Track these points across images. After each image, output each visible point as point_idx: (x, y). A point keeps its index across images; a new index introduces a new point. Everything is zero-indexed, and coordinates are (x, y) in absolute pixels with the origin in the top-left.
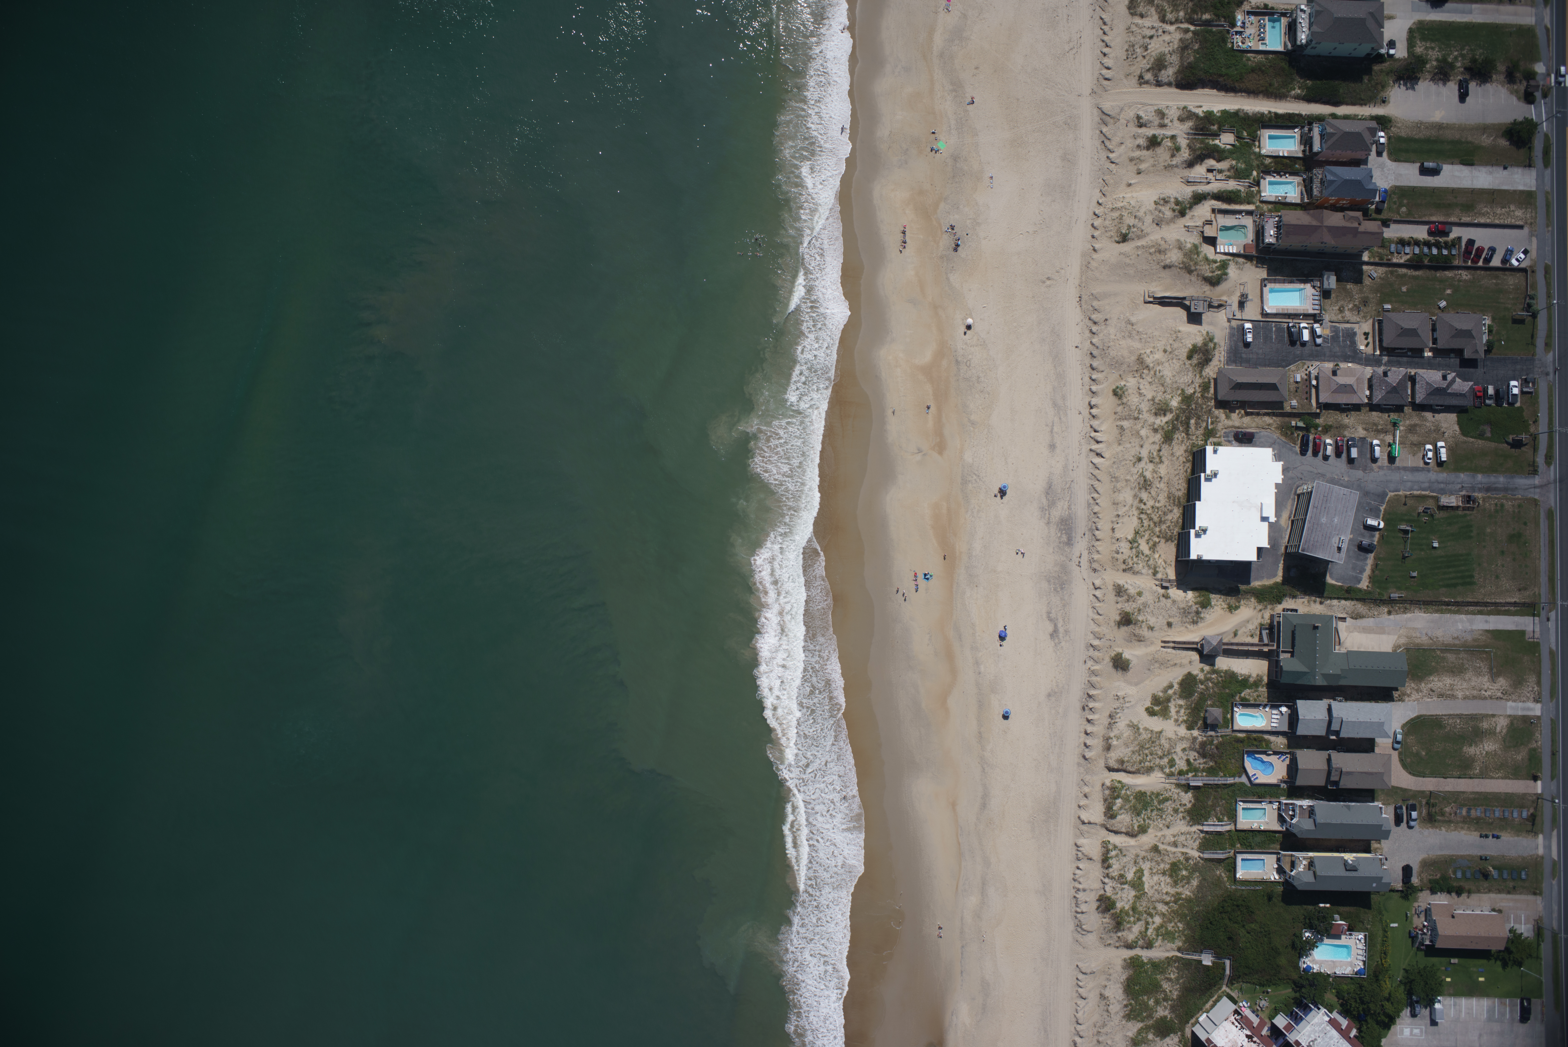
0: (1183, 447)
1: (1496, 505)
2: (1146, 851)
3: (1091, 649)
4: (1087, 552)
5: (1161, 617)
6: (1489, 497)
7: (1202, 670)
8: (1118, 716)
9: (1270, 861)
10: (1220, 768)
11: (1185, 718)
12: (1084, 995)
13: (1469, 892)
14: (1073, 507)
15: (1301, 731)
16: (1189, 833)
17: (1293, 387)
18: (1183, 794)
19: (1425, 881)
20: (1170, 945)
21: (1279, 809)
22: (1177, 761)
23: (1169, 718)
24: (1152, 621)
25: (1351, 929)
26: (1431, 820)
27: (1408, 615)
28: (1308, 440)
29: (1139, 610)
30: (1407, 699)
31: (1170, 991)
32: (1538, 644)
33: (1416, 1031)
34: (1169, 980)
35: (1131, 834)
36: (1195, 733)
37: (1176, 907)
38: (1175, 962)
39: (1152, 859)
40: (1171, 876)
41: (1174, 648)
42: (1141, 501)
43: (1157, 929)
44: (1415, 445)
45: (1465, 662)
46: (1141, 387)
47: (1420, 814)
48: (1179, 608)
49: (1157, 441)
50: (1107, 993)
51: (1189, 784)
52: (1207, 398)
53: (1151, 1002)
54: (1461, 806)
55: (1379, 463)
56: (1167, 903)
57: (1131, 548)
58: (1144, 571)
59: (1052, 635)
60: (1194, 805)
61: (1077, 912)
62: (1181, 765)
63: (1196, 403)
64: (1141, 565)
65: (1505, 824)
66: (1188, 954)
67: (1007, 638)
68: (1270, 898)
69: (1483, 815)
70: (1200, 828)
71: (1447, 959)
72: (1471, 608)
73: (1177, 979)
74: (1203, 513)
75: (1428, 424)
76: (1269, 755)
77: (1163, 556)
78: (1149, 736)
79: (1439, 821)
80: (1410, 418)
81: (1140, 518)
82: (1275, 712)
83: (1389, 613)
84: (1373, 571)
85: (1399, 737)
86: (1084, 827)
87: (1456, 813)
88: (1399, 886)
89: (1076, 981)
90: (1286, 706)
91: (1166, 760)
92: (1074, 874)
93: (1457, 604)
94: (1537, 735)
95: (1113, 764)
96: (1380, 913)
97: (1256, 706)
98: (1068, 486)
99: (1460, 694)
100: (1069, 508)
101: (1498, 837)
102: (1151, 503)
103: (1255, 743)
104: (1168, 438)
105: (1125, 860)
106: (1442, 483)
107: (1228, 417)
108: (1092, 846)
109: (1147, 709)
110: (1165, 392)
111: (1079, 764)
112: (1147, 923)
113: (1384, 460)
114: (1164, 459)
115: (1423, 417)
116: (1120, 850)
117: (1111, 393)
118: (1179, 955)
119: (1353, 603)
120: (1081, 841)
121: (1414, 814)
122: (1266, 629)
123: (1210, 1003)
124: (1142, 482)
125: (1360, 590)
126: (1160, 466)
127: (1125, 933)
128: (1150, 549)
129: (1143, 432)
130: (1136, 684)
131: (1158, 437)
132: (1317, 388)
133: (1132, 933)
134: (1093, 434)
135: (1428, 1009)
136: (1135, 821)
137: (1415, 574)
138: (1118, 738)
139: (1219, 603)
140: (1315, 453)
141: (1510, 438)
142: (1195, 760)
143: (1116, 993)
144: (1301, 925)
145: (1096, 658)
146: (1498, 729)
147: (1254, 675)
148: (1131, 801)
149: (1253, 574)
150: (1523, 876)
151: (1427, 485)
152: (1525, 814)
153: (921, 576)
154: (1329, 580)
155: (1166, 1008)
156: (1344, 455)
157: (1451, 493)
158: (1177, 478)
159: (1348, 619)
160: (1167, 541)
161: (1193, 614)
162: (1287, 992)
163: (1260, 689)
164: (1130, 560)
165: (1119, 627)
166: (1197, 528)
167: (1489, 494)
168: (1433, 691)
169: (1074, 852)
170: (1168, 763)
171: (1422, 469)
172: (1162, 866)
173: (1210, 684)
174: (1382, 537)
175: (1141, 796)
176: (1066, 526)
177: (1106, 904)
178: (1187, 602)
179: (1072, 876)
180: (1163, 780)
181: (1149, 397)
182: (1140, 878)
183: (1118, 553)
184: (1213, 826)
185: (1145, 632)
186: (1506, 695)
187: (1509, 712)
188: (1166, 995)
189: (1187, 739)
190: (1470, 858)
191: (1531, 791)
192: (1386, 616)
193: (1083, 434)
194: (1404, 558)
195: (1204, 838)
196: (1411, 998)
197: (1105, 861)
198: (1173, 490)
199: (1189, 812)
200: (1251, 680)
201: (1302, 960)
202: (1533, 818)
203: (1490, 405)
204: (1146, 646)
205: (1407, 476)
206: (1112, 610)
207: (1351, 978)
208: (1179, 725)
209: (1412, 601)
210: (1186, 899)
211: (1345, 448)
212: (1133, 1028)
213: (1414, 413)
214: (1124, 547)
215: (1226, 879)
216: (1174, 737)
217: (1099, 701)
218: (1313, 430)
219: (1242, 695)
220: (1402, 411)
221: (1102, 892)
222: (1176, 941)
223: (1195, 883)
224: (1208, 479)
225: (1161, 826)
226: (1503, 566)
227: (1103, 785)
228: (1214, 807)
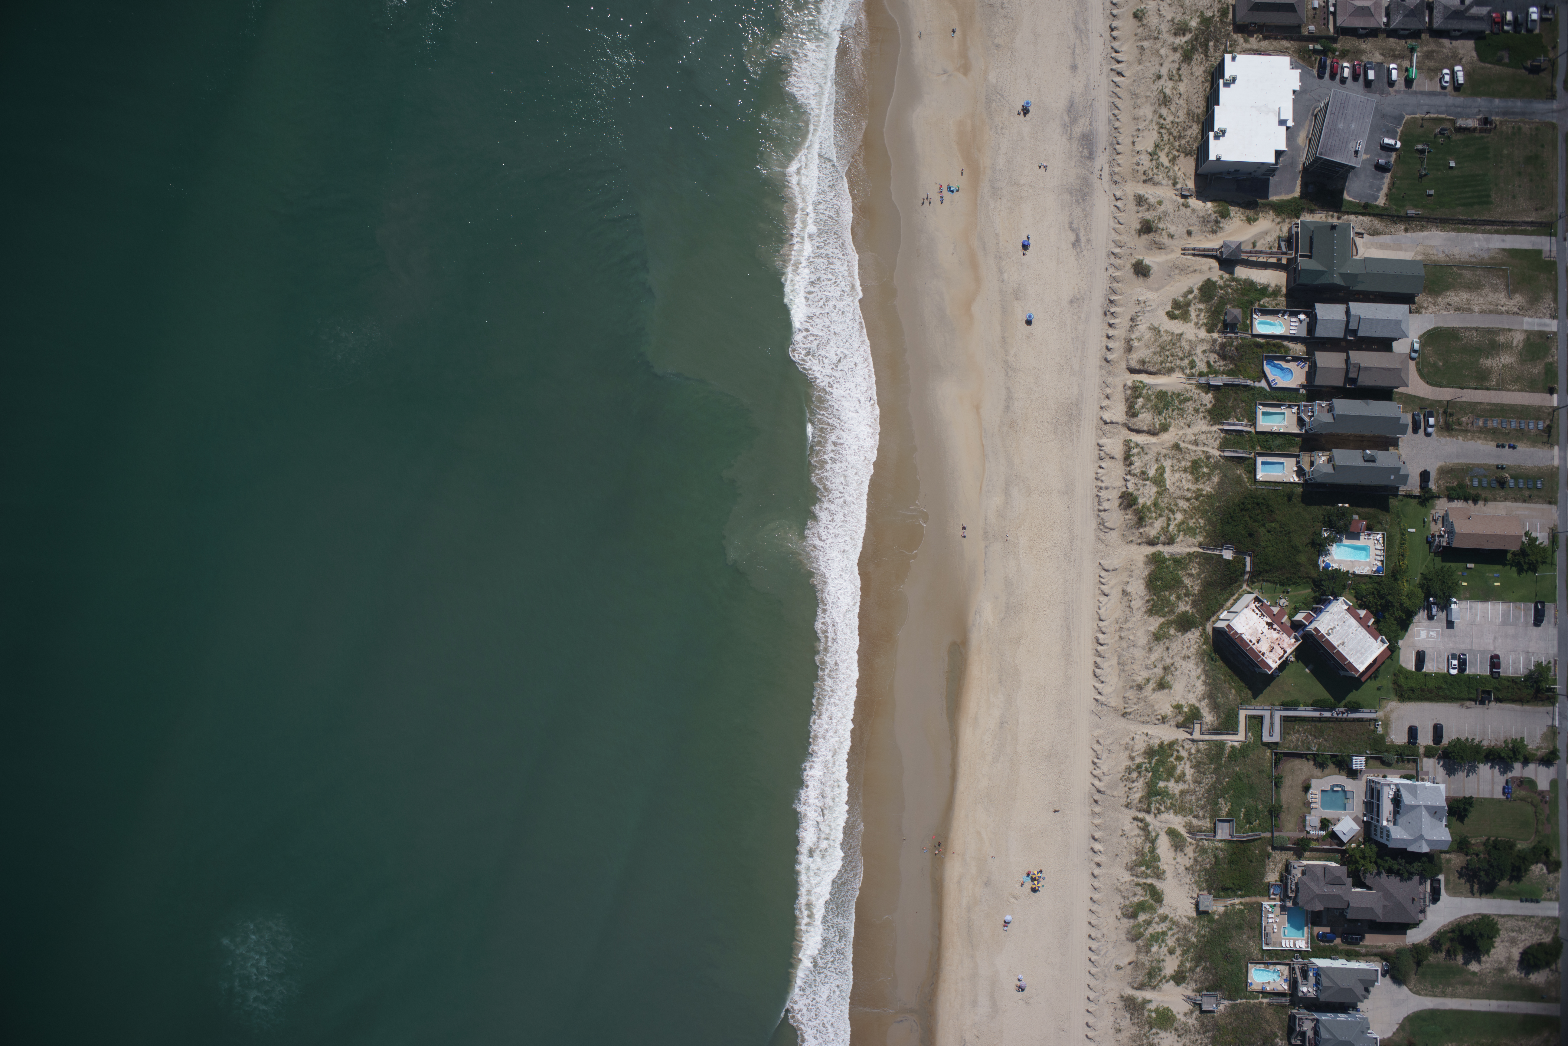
0: (1202, 68)
1: (1513, 128)
2: (1167, 449)
3: (1113, 257)
4: (1108, 165)
5: (1180, 226)
6: (1506, 121)
7: (1221, 277)
8: (1139, 319)
9: (1290, 464)
10: (1240, 371)
11: (1205, 321)
12: (1106, 592)
13: (1486, 500)
14: (1094, 123)
15: (1320, 332)
16: (1210, 432)
17: (1311, 13)
18: (1204, 394)
19: (1442, 488)
20: (1191, 540)
21: (1298, 413)
22: (1198, 364)
23: (1190, 321)
24: (1172, 229)
25: (1369, 528)
26: (1448, 429)
27: (1425, 233)
28: (1325, 62)
29: (1160, 218)
30: (1424, 311)
31: (1192, 587)
32: (1555, 263)
33: (1433, 634)
34: (1191, 575)
35: (1152, 433)
36: (1215, 335)
37: (1197, 503)
38: (1196, 557)
39: (1173, 457)
40: (1192, 473)
41: (1194, 255)
42: (1161, 116)
43: (1179, 526)
44: (1432, 70)
45: (1482, 278)
46: (1161, 8)
47: (1437, 421)
48: (1198, 217)
49: (1176, 59)
50: (1129, 589)
51: (1208, 384)
52: (1226, 23)
53: (1173, 598)
54: (1478, 417)
55: (1396, 87)
56: (1188, 500)
57: (1151, 160)
58: (1164, 182)
59: (1074, 245)
60: (1214, 405)
61: (1100, 511)
62: (1202, 366)
63: (1215, 26)
64: (1161, 176)
65: (1522, 434)
66: (1209, 549)
67: (1031, 248)
68: (1290, 499)
69: (1499, 426)
70: (1221, 427)
71: (1464, 564)
72: (1488, 227)
73: (1199, 575)
74: (1222, 117)
75: (1445, 51)
76: (1288, 361)
77: (1182, 170)
78: (1170, 338)
79: (1456, 430)
80: (1427, 44)
81: (1160, 133)
82: (1293, 319)
83: (1406, 230)
84: (1390, 189)
85: (1417, 346)
86: (1107, 428)
87: (1472, 423)
88: (1417, 491)
89: (1099, 578)
90: (1305, 313)
91: (1186, 362)
92: (1097, 473)
93: (1474, 222)
94: (1554, 350)
95: (1134, 364)
96: (1398, 517)
97: (1274, 313)
98: (1089, 104)
99: (1476, 308)
100: (1091, 124)
101: (1514, 447)
102: (1170, 118)
103: (1274, 349)
104: (1187, 57)
105: (1147, 458)
106: (1459, 107)
107: (1246, 41)
108: (1114, 445)
109: (1168, 313)
110: (1184, 13)
111: (1101, 367)
112: (1169, 519)
113: (1401, 85)
114: (1183, 77)
115: (1440, 43)
116: (1142, 448)
117: (1132, 16)
118: (1201, 550)
119: (1370, 218)
120: (1102, 441)
121: (1432, 421)
122: (1284, 241)
123: (1231, 601)
124: (1162, 98)
125: (1377, 207)
126: (1180, 83)
127: (1146, 529)
128: (1170, 161)
129: (1163, 52)
130: (1157, 290)
131: (1177, 56)
132: (1334, 14)
133: (1154, 529)
134: (1114, 55)
135: (1445, 612)
136: (1156, 420)
137: (1432, 192)
138: (1139, 340)
139: (1237, 215)
140: (1333, 77)
141: (1528, 64)
142: (1215, 362)
143: (1138, 588)
144: (1320, 524)
145: (1117, 266)
146: (1515, 344)
147: (1273, 285)
148: (1152, 401)
149: (1271, 189)
150: (1539, 486)
151: (1443, 108)
152: (1541, 426)
153: (945, 189)
154: (1346, 196)
155: (1187, 603)
156: (1361, 79)
157: (1468, 117)
158: (1196, 96)
159: (1365, 235)
160: (1186, 155)
161: (1212, 224)
162: (1307, 592)
163: (1279, 298)
164: (1150, 171)
165: (1140, 235)
166: (1216, 129)
167: (1506, 118)
168: (1450, 305)
169: (1097, 452)
170: (1189, 364)
171: (1439, 94)
172: (1183, 463)
173: (1230, 290)
174: (1398, 157)
175: (1162, 395)
176: (1087, 141)
177: (1128, 501)
178: (1207, 210)
179: (1095, 475)
180: (1184, 380)
181: (1169, 18)
182: (1162, 475)
183: (1138, 165)
184: (1232, 425)
185: (1165, 240)
186: (1522, 311)
187: (1525, 327)
188: (1187, 590)
189: (1208, 342)
190: (1487, 467)
191: (1547, 404)
192: (1403, 233)
193: (1104, 55)
194: (1421, 177)
195: (1225, 437)
196: (1428, 601)
197: (1127, 459)
198: (1192, 108)
199: (1209, 412)
200: (1270, 289)
201: (1321, 559)
202: (1549, 430)
203: (1507, 32)
204: (1166, 254)
205: (1424, 100)
206: (1133, 218)
207: (1370, 577)
208: (1199, 328)
209: (1428, 219)
210: (1207, 495)
211: (1362, 72)
212: (1155, 623)
213: (1431, 40)
214: (1145, 159)
215: (1246, 480)
216: (1194, 339)
217: (1121, 306)
218: (1330, 54)
219: (1261, 302)
220: (1420, 37)
221: (1124, 489)
222: (1198, 536)
223: (1216, 479)
224: (1227, 85)
225: (1182, 424)
226: (1520, 186)
227: (1125, 385)
228: (1234, 408)
